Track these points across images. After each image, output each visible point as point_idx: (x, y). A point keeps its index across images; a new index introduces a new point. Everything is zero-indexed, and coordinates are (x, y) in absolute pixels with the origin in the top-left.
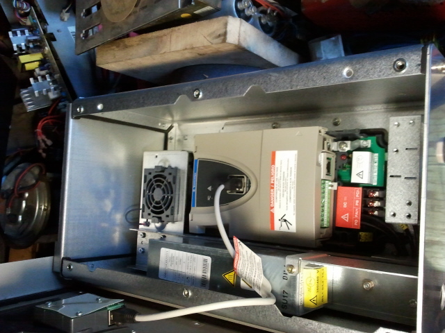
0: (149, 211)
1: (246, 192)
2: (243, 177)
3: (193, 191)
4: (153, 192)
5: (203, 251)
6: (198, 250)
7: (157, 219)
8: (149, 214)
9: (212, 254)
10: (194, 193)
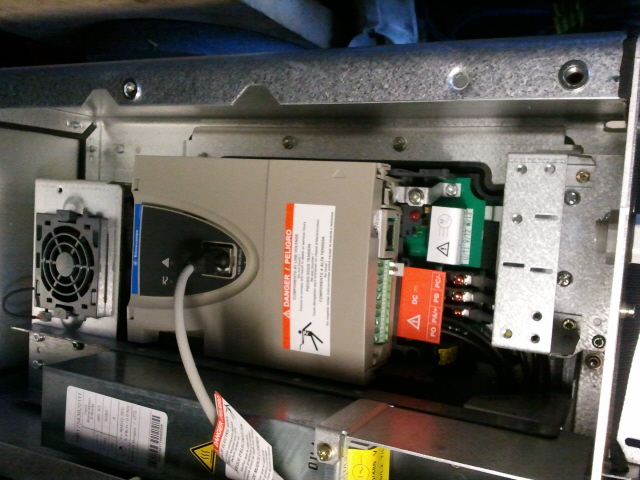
0: (49, 295)
1: (237, 276)
2: (232, 247)
3: (134, 263)
4: (55, 259)
5: (152, 400)
6: (140, 396)
7: (63, 311)
8: (49, 300)
9: (168, 407)
10: (136, 267)
